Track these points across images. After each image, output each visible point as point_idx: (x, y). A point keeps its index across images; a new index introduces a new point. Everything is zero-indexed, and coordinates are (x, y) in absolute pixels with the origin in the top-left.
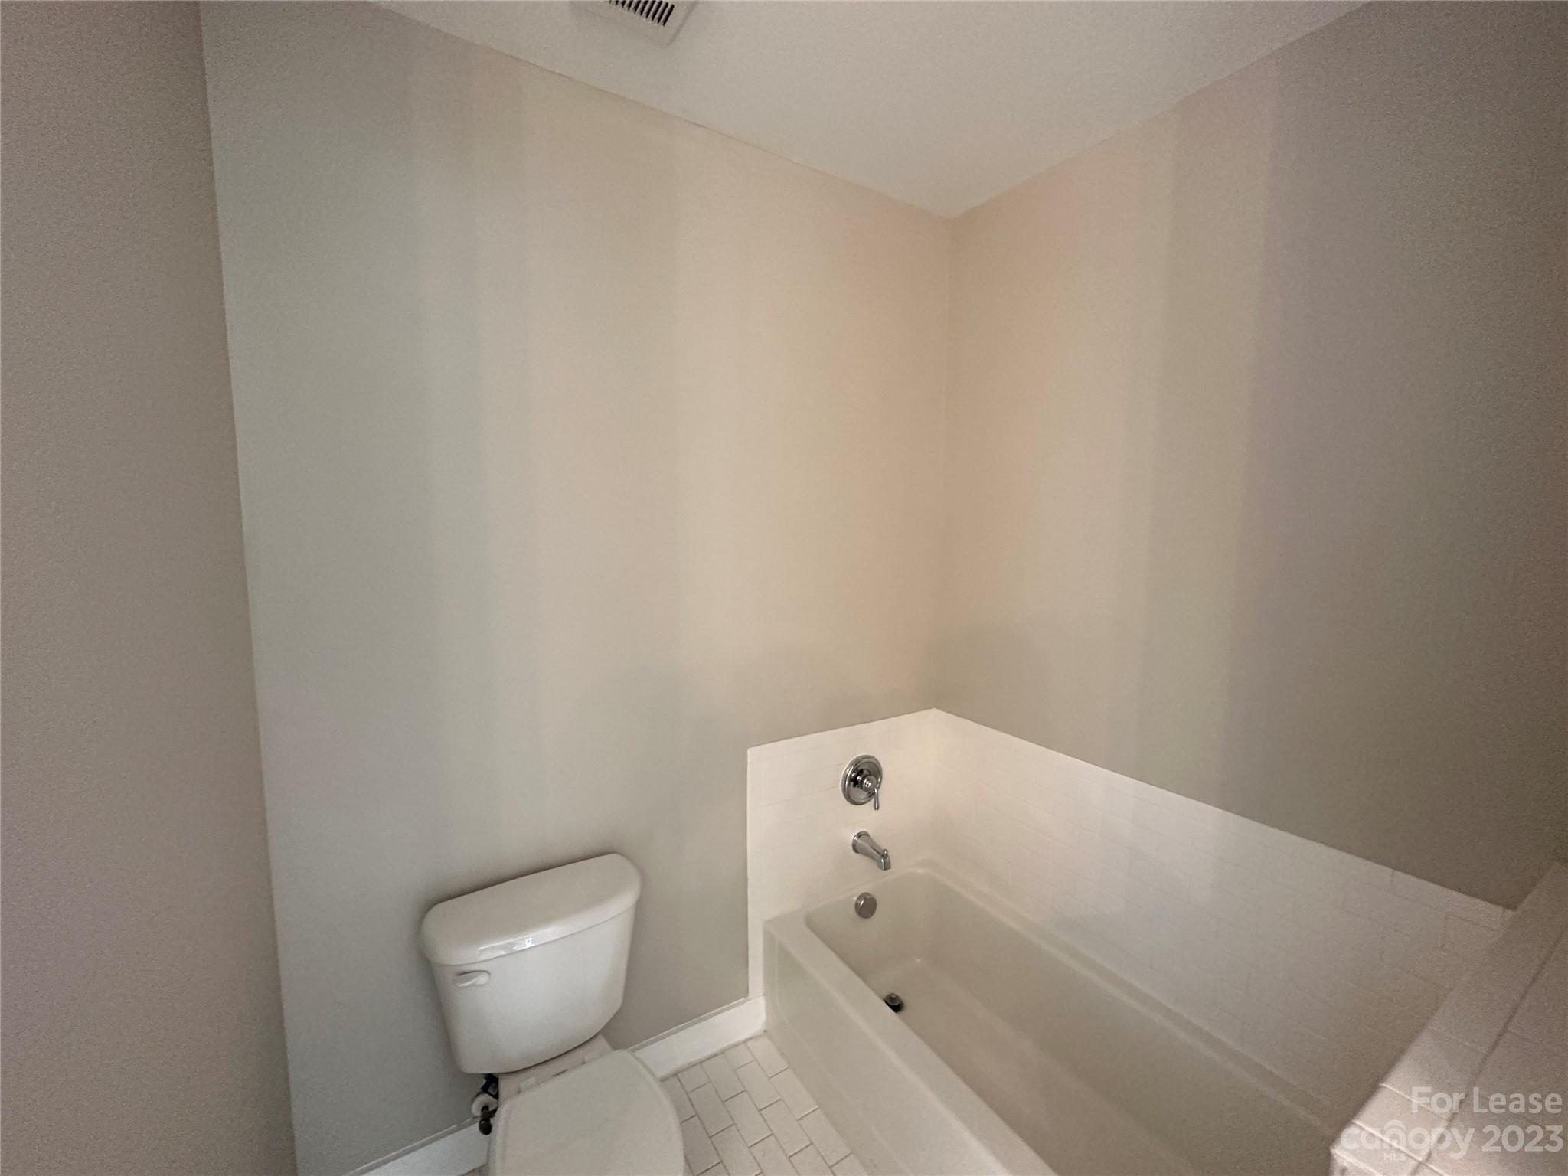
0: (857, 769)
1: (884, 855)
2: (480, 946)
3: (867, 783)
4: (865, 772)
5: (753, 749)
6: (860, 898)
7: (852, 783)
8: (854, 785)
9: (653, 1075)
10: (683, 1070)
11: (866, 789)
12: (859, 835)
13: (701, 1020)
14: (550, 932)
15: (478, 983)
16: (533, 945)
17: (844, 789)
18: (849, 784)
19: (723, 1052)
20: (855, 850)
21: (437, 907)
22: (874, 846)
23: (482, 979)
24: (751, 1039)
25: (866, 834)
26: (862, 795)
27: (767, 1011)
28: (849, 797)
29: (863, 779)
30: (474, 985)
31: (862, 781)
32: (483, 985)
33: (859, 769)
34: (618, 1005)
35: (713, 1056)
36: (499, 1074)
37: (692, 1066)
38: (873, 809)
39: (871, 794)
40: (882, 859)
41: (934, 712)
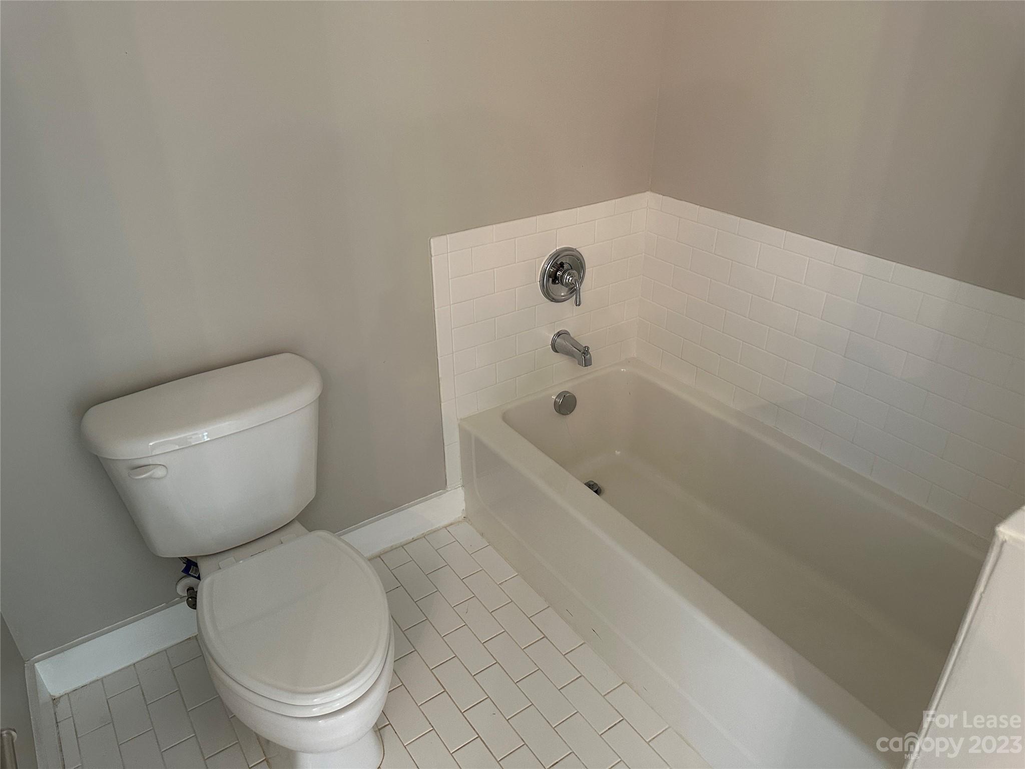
0: (556, 263)
1: (585, 352)
2: (151, 442)
3: (568, 278)
4: (565, 266)
5: (437, 239)
6: (558, 396)
7: (551, 279)
8: (554, 282)
9: (361, 555)
10: (386, 552)
11: (567, 285)
12: (559, 334)
13: (399, 511)
14: (226, 426)
15: (157, 476)
16: (209, 439)
17: (543, 286)
18: (548, 281)
19: (424, 536)
20: (555, 348)
21: (92, 408)
22: (575, 344)
23: (159, 472)
24: (451, 524)
25: (567, 333)
26: (563, 292)
27: (466, 500)
28: (548, 294)
29: (563, 273)
30: (150, 477)
31: (562, 276)
32: (162, 478)
33: (559, 263)
34: (312, 496)
35: (414, 540)
36: (196, 557)
37: (392, 549)
38: (575, 305)
39: (573, 290)
40: (584, 356)
41: (648, 195)
